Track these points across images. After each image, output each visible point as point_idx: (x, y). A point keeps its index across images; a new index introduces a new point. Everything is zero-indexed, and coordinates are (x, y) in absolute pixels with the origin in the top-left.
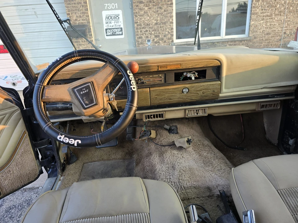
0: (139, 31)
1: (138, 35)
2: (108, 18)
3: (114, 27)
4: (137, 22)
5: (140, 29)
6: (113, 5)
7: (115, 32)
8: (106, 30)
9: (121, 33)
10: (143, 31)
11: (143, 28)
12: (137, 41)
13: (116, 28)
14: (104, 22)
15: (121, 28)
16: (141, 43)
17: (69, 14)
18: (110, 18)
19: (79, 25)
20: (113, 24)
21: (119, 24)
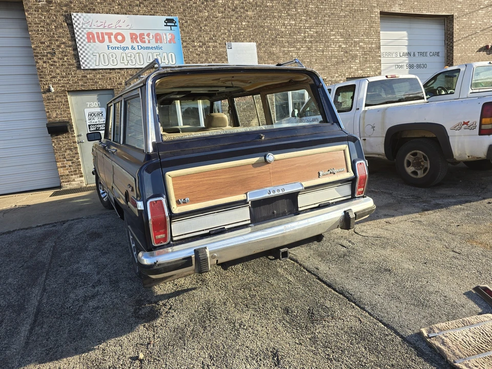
2: (91, 115)
3: (97, 123)
6: (96, 104)
7: (99, 128)
8: (89, 125)
13: (100, 124)
14: (87, 119)
17: (48, 112)
18: (93, 115)
19: (60, 122)
20: (96, 120)
21: (103, 120)
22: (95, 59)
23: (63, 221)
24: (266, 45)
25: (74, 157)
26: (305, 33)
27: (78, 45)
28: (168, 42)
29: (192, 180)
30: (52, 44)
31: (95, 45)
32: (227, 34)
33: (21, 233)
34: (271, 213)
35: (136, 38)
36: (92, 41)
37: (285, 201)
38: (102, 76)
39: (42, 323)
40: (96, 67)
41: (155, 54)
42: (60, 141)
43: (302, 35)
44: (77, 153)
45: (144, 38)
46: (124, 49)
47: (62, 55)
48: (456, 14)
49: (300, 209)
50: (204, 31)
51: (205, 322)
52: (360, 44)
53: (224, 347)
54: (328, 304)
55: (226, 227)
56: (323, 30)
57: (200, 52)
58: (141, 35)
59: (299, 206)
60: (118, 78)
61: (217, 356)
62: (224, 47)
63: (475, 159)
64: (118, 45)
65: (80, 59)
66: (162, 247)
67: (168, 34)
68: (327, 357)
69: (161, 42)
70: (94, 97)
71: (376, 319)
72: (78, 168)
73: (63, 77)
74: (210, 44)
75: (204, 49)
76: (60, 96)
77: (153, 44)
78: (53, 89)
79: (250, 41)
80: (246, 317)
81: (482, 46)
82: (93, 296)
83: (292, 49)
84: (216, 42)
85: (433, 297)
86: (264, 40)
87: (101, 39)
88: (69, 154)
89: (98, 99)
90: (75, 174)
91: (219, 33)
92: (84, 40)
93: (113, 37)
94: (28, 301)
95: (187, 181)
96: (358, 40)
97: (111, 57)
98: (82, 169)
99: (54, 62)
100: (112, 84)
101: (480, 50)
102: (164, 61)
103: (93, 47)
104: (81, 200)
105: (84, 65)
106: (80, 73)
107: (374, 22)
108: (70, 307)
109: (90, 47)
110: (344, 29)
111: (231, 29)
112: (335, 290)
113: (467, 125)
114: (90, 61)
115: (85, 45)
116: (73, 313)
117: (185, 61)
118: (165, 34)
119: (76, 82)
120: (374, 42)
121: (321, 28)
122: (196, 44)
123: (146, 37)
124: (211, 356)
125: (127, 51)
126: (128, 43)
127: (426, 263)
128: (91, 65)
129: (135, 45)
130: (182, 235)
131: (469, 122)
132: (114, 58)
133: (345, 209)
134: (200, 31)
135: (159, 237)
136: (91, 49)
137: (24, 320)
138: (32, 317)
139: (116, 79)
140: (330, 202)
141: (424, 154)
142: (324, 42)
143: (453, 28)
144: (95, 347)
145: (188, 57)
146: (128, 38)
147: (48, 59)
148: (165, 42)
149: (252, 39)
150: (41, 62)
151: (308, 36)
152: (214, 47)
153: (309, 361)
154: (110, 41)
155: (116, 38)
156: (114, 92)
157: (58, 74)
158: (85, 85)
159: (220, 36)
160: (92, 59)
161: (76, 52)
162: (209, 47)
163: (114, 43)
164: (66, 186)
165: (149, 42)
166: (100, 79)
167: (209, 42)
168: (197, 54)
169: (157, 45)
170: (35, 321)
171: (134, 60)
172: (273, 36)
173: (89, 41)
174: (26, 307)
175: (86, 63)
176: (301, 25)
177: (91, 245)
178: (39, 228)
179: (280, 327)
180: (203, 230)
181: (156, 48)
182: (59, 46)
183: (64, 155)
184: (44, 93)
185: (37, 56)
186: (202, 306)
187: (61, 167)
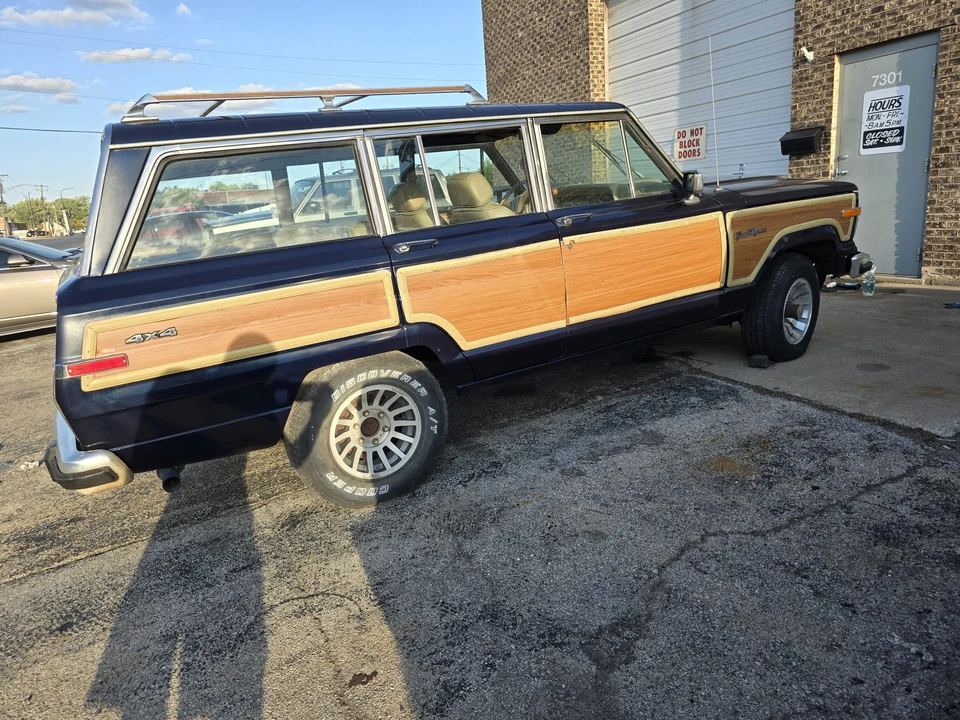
0: (944, 132)
1: (938, 143)
2: (875, 107)
3: (884, 128)
4: (943, 111)
5: (947, 126)
6: (892, 76)
7: (885, 139)
8: (866, 133)
9: (898, 139)
10: (954, 133)
11: (956, 124)
12: (933, 159)
13: (889, 130)
14: (865, 116)
15: (902, 129)
16: (944, 165)
17: (795, 108)
18: (879, 106)
19: (809, 129)
20: (885, 119)
21: (896, 119)
42: (802, 170)
70: (893, 58)
76: (821, 70)
78: (811, 56)
89: (899, 63)
100: (939, 15)
106: (869, 5)
119: (857, 29)
156: (940, 37)
158: (875, 30)
166: (911, 7)
184: (796, 66)
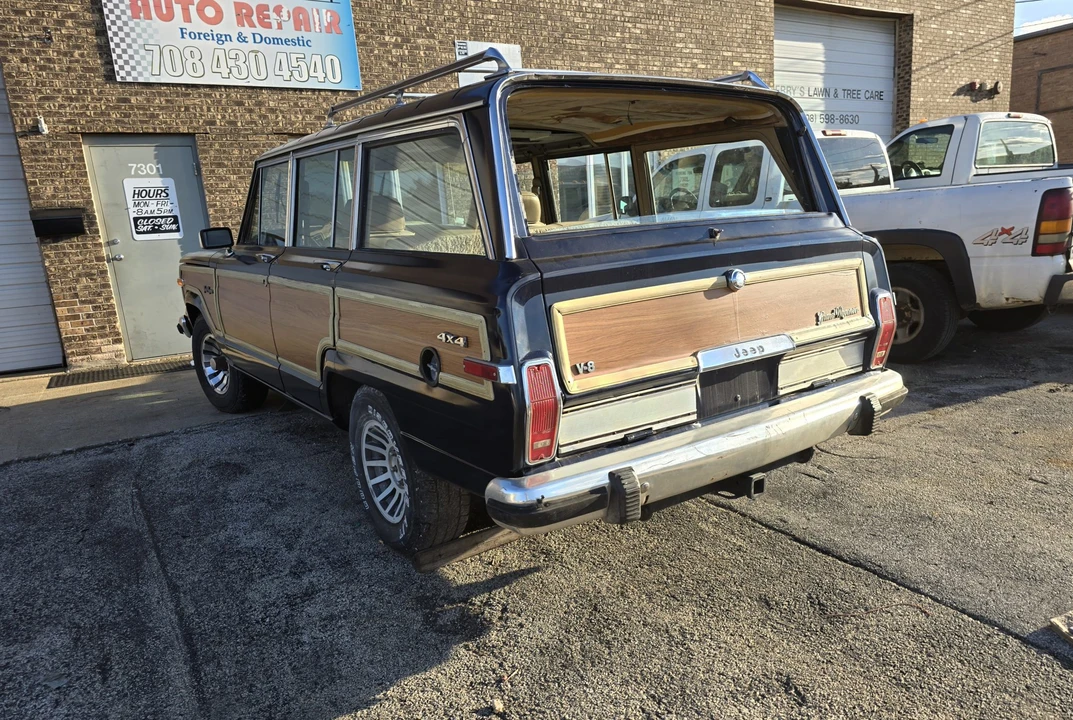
2: (140, 194)
3: (155, 215)
5: (223, 218)
6: (151, 167)
7: (160, 226)
8: (136, 219)
9: (174, 227)
11: (230, 217)
13: (162, 217)
14: (130, 203)
15: (175, 217)
17: (34, 183)
18: (144, 194)
19: (62, 209)
20: (153, 207)
21: (168, 208)
22: (149, 58)
23: (125, 441)
24: (542, 51)
25: (99, 295)
26: (622, 32)
27: (108, 23)
28: (323, 30)
29: (599, 323)
30: (43, 15)
31: (150, 26)
32: (458, 20)
33: (28, 467)
34: (731, 401)
35: (249, 15)
36: (142, 15)
37: (756, 375)
38: (167, 101)
39: (214, 657)
40: (153, 80)
41: (294, 57)
42: (65, 254)
43: (618, 34)
44: (107, 286)
45: (268, 17)
46: (221, 39)
47: (68, 45)
48: (917, 13)
49: (781, 392)
50: (406, 10)
51: (600, 632)
52: (735, 64)
53: (672, 678)
54: (842, 585)
55: (655, 427)
56: (661, 28)
57: (397, 58)
58: (262, 8)
59: (780, 385)
60: (205, 108)
61: (667, 695)
62: (451, 50)
63: (1021, 304)
64: (206, 28)
65: (114, 57)
66: (541, 468)
67: (324, 11)
68: (894, 681)
69: (308, 30)
70: (148, 150)
71: (952, 607)
72: (109, 322)
73: (71, 99)
74: (420, 41)
75: (406, 52)
76: (64, 146)
77: (289, 31)
78: (45, 128)
79: (507, 42)
80: (686, 616)
81: (963, 83)
82: (309, 594)
83: (597, 65)
84: (433, 37)
85: (1038, 562)
86: (537, 40)
87: (165, 12)
88: (86, 287)
89: (156, 157)
90: (101, 337)
91: (441, 18)
92: (123, 12)
93: (193, 9)
94: (148, 613)
95: (589, 324)
96: (730, 54)
97: (189, 57)
98: (118, 324)
99: (49, 60)
100: (191, 122)
101: (960, 92)
102: (315, 75)
103: (144, 30)
104: (142, 395)
105: (122, 73)
106: (112, 93)
107: (763, 18)
108: (263, 620)
109: (138, 30)
110: (702, 29)
111: (465, 9)
112: (840, 558)
113: (1010, 234)
114: (138, 63)
115: (125, 24)
116: (278, 631)
117: (363, 76)
118: (318, 11)
119: (102, 114)
120: (761, 61)
121: (657, 22)
122: (387, 38)
123: (273, 15)
124: (653, 697)
125: (227, 45)
126: (229, 25)
127: (991, 503)
128: (140, 74)
129: (247, 31)
130: (576, 442)
131: (1013, 228)
132: (196, 60)
133: (862, 393)
134: (398, 9)
135: (540, 444)
136: (139, 35)
137: (164, 654)
138: (179, 645)
139: (202, 110)
140: (831, 378)
141: (913, 295)
142: (662, 53)
143: (911, 41)
144: (378, 697)
145: (370, 68)
146: (229, 14)
147: (32, 52)
148: (318, 30)
149: (511, 36)
150: (15, 60)
151: (630, 38)
152: (429, 48)
153: (865, 692)
154: (188, 19)
155: (200, 11)
156: (195, 141)
157: (59, 91)
158: (126, 120)
159: (440, 25)
160: (143, 58)
161: (103, 40)
162: (417, 48)
163: (197, 25)
164: (80, 364)
165: (280, 27)
166: (161, 108)
167: (418, 37)
168: (390, 63)
169: (299, 34)
170: (193, 654)
171: (243, 66)
172: (556, 34)
173: (135, 16)
174: (151, 625)
175: (127, 68)
176: (617, 12)
177: (235, 488)
178: (71, 456)
179: (767, 631)
180: (614, 433)
181: (297, 42)
182: (60, 23)
183: (75, 289)
184: (24, 135)
185: (6, 44)
186: (576, 602)
187: (67, 318)
